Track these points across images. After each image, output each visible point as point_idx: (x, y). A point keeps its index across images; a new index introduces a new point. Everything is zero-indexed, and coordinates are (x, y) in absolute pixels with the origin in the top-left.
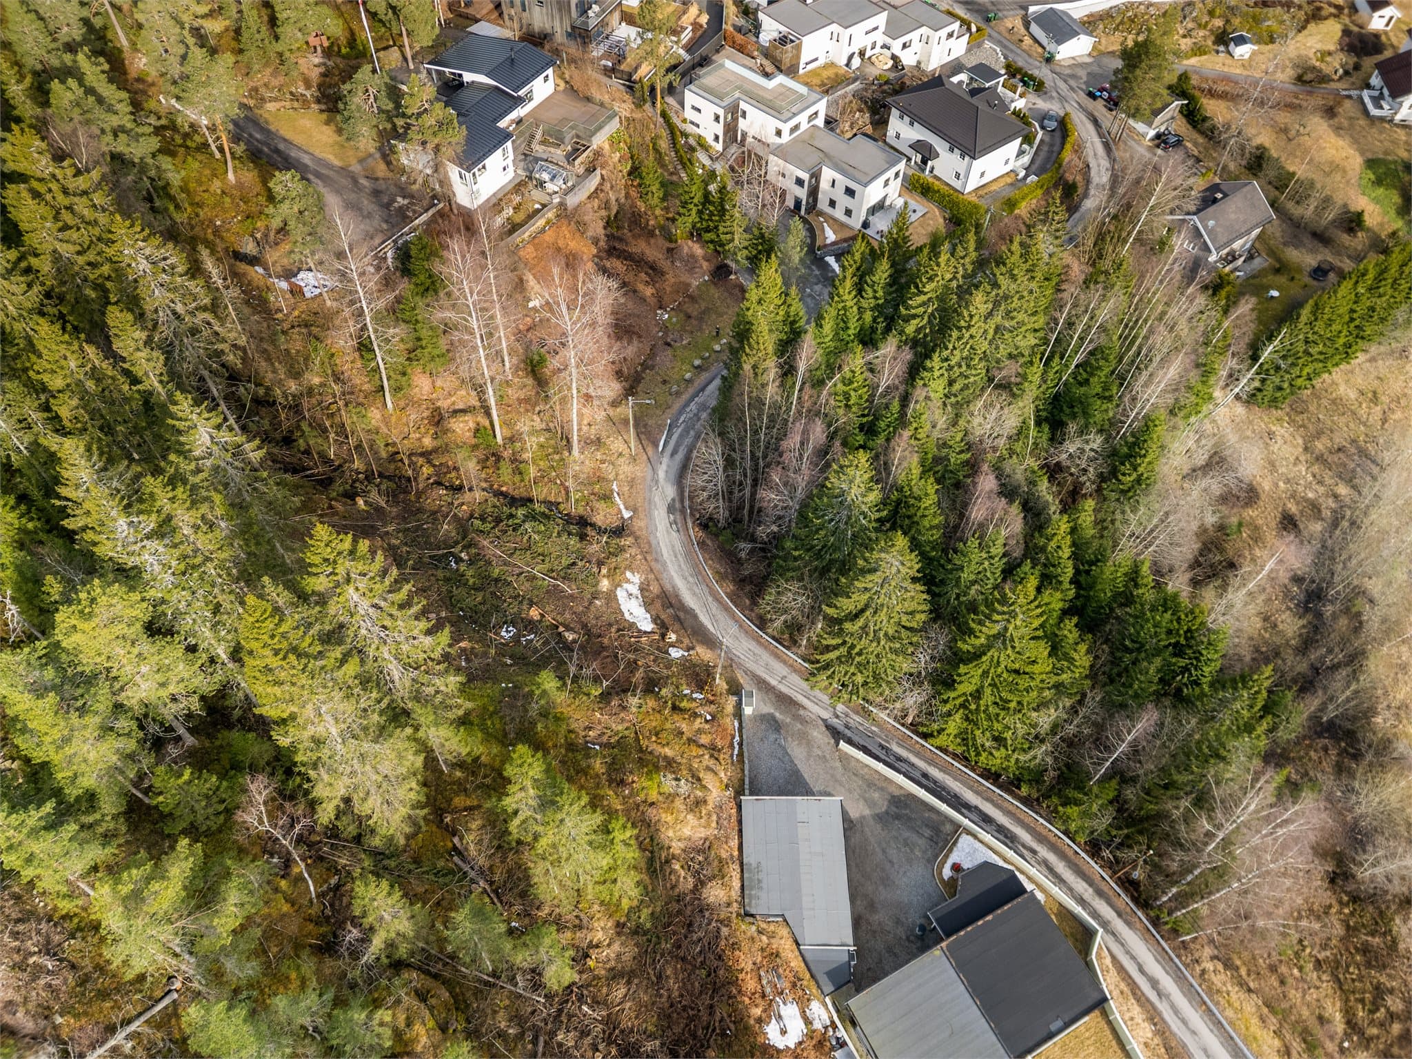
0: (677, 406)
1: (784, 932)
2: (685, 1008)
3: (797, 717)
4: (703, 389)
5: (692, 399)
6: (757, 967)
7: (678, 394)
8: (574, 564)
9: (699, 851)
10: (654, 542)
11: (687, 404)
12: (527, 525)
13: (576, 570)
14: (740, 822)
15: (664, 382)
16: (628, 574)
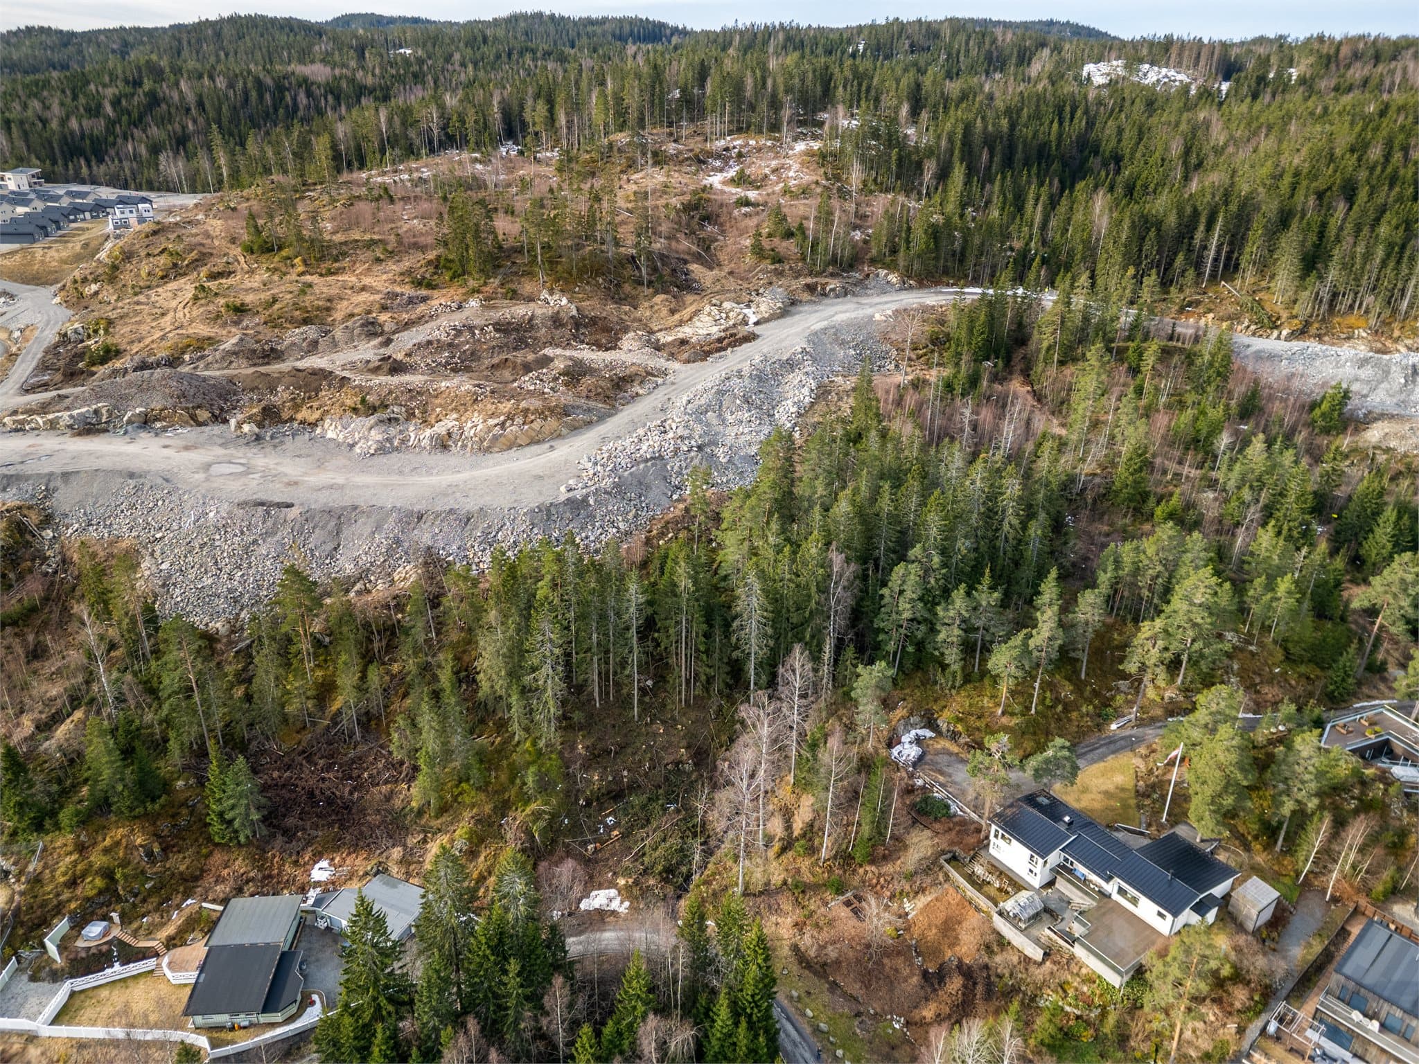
16: (627, 904)
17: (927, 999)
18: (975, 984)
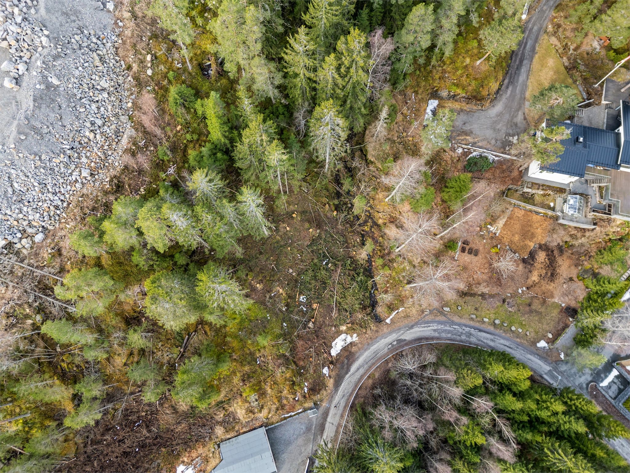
0: (463, 321)
1: (217, 461)
2: (173, 435)
3: (315, 435)
4: (480, 331)
5: (471, 327)
6: (200, 455)
7: (472, 319)
8: (347, 311)
9: (234, 419)
10: (378, 339)
11: (466, 326)
12: (355, 284)
13: (344, 313)
14: (255, 429)
15: (476, 309)
16: (355, 335)
17: (530, 272)
18: (552, 251)
